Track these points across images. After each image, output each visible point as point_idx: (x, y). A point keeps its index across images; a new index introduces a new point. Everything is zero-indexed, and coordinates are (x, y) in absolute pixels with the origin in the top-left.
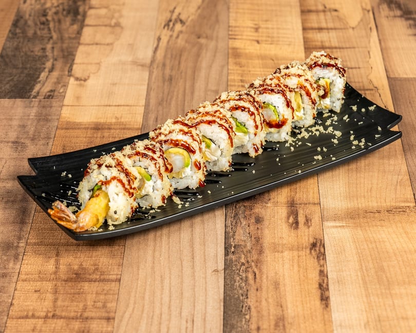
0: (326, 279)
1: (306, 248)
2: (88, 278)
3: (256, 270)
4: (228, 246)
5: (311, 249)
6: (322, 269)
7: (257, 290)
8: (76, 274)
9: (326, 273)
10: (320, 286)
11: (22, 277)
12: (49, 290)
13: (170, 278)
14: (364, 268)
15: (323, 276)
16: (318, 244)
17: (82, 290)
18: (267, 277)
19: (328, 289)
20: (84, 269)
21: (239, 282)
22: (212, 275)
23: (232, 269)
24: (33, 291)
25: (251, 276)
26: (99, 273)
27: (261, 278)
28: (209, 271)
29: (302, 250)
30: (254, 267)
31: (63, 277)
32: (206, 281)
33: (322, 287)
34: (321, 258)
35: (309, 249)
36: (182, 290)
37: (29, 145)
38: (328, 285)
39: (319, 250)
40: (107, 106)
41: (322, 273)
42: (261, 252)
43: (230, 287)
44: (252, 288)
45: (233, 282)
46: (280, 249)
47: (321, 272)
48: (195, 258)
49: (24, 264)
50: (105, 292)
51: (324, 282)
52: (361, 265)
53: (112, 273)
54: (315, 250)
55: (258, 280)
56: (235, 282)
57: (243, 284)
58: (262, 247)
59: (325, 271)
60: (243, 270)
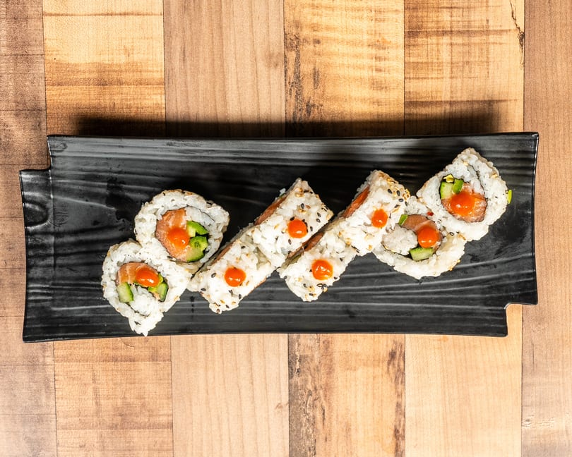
0: (403, 419)
1: (383, 362)
2: (136, 423)
3: (324, 404)
4: (292, 358)
5: (389, 364)
6: (400, 400)
7: (326, 440)
8: (121, 415)
9: (403, 408)
10: (396, 431)
11: (61, 421)
12: (96, 445)
13: (228, 420)
14: (447, 399)
15: (400, 414)
16: (398, 353)
17: (132, 444)
18: (337, 415)
19: (404, 437)
20: (129, 405)
21: (305, 426)
22: (275, 415)
23: (298, 403)
24: (78, 446)
25: (319, 416)
26: (147, 413)
27: (330, 418)
28: (272, 406)
29: (379, 366)
30: (322, 399)
31: (108, 420)
32: (268, 424)
33: (397, 434)
34: (400, 379)
35: (386, 363)
36: (242, 442)
37: (14, 128)
38: (404, 430)
39: (399, 366)
40: (108, 14)
41: (400, 409)
42: (330, 371)
43: (296, 435)
44: (320, 436)
45: (298, 427)
46: (353, 364)
47: (398, 405)
48: (254, 383)
49: (58, 398)
50: (158, 446)
51: (400, 424)
52: (445, 393)
53: (161, 413)
54: (394, 364)
55: (327, 423)
56: (301, 426)
57: (311, 430)
58: (331, 361)
59: (403, 405)
60: (310, 405)
